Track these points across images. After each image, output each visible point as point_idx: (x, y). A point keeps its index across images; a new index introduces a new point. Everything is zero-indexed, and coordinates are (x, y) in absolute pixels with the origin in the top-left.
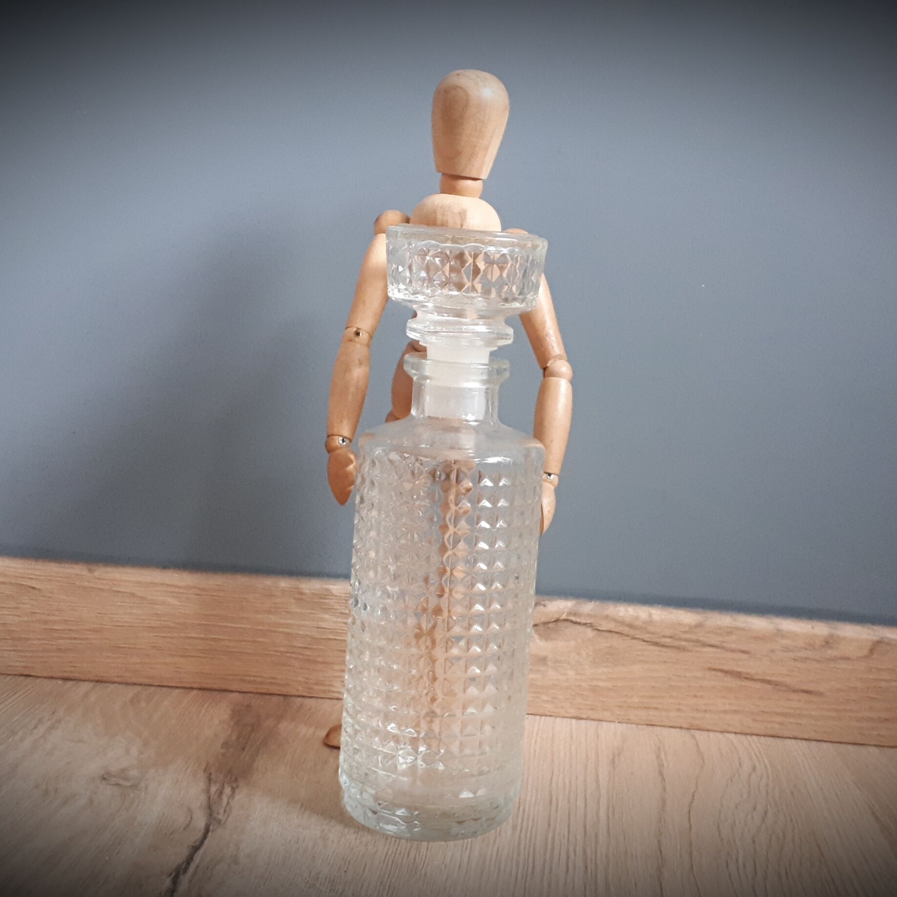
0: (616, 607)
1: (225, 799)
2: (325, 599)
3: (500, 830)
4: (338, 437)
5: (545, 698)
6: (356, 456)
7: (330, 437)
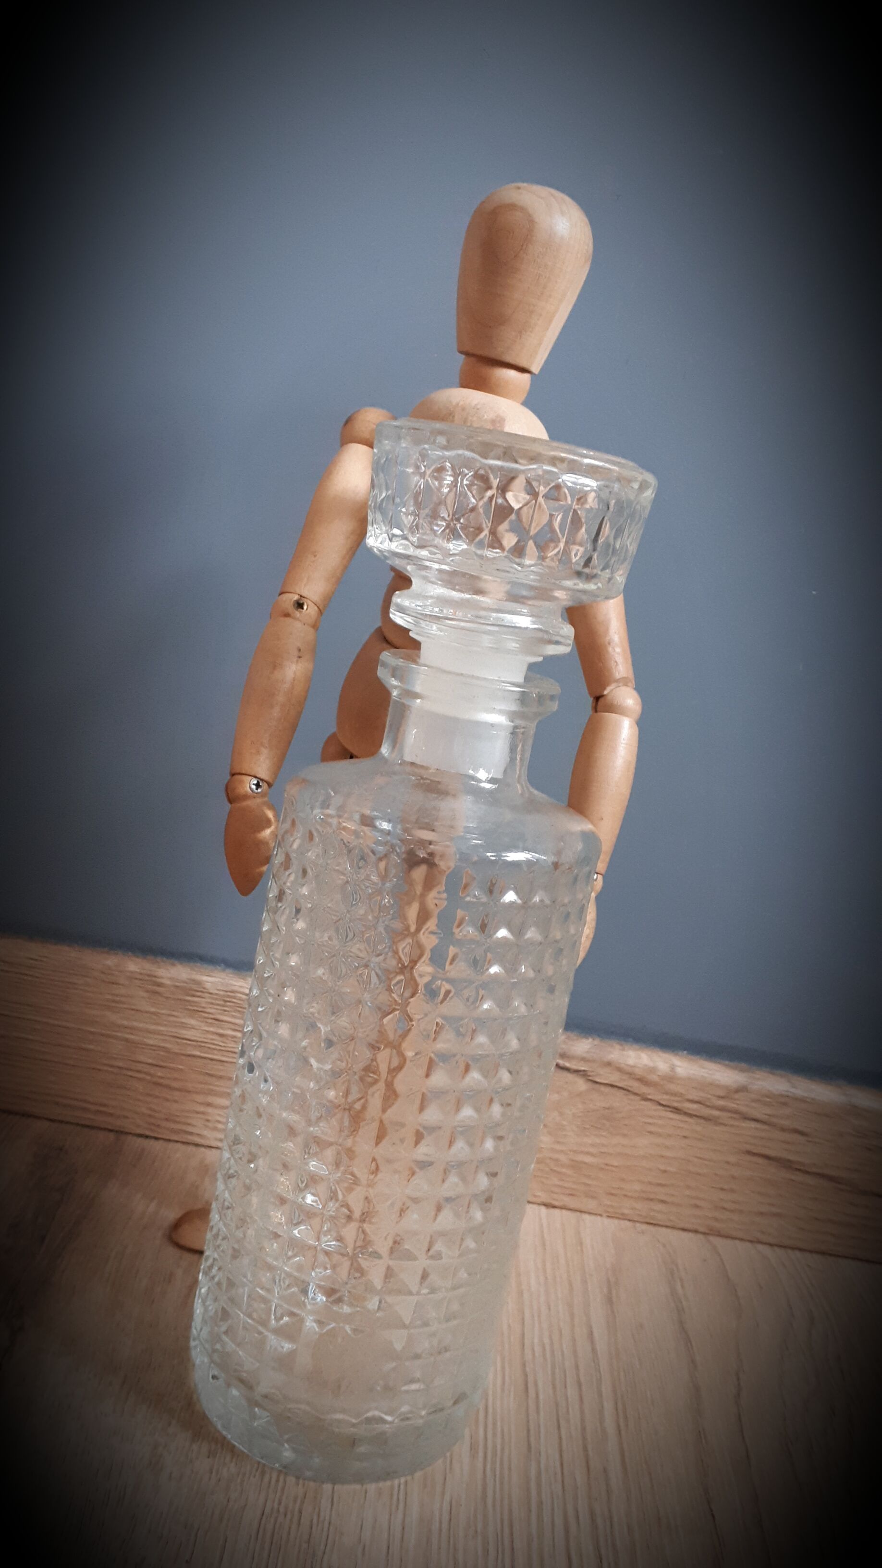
0: (623, 1050)
2: (194, 996)
4: (250, 778)
6: (277, 816)
7: (236, 777)
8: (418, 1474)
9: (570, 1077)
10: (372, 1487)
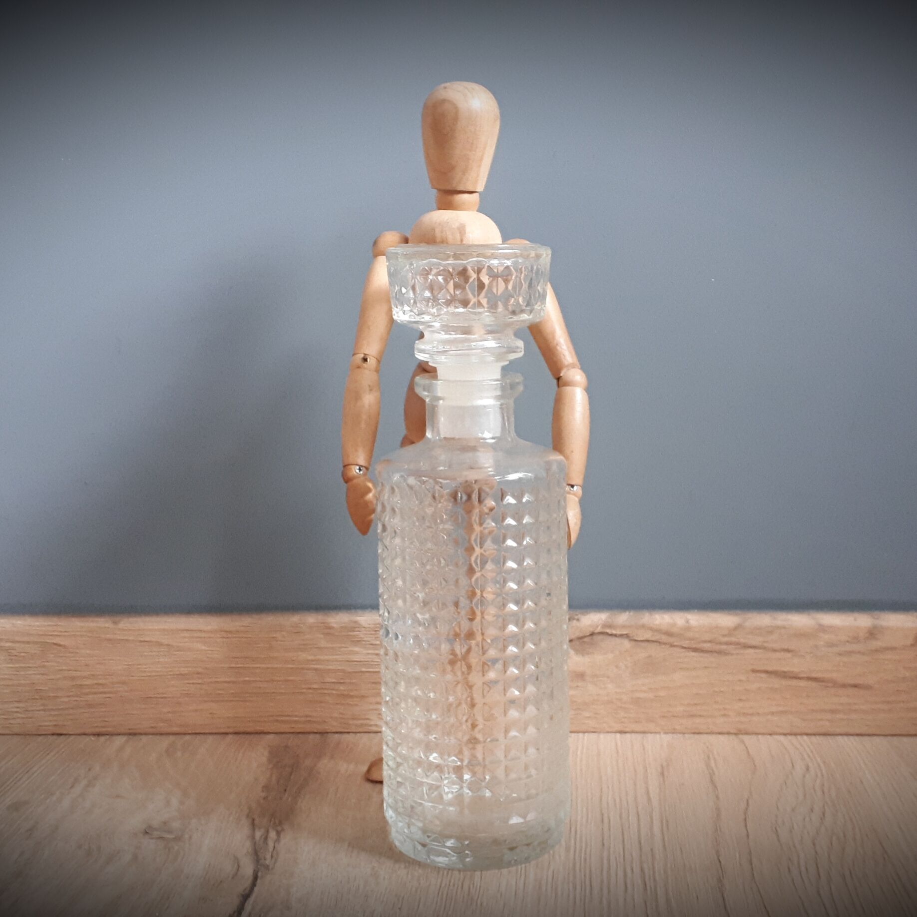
0: (652, 615)
1: (271, 844)
2: (353, 631)
3: (554, 853)
4: (354, 466)
5: (587, 714)
6: (375, 485)
7: (346, 467)
9: (618, 640)
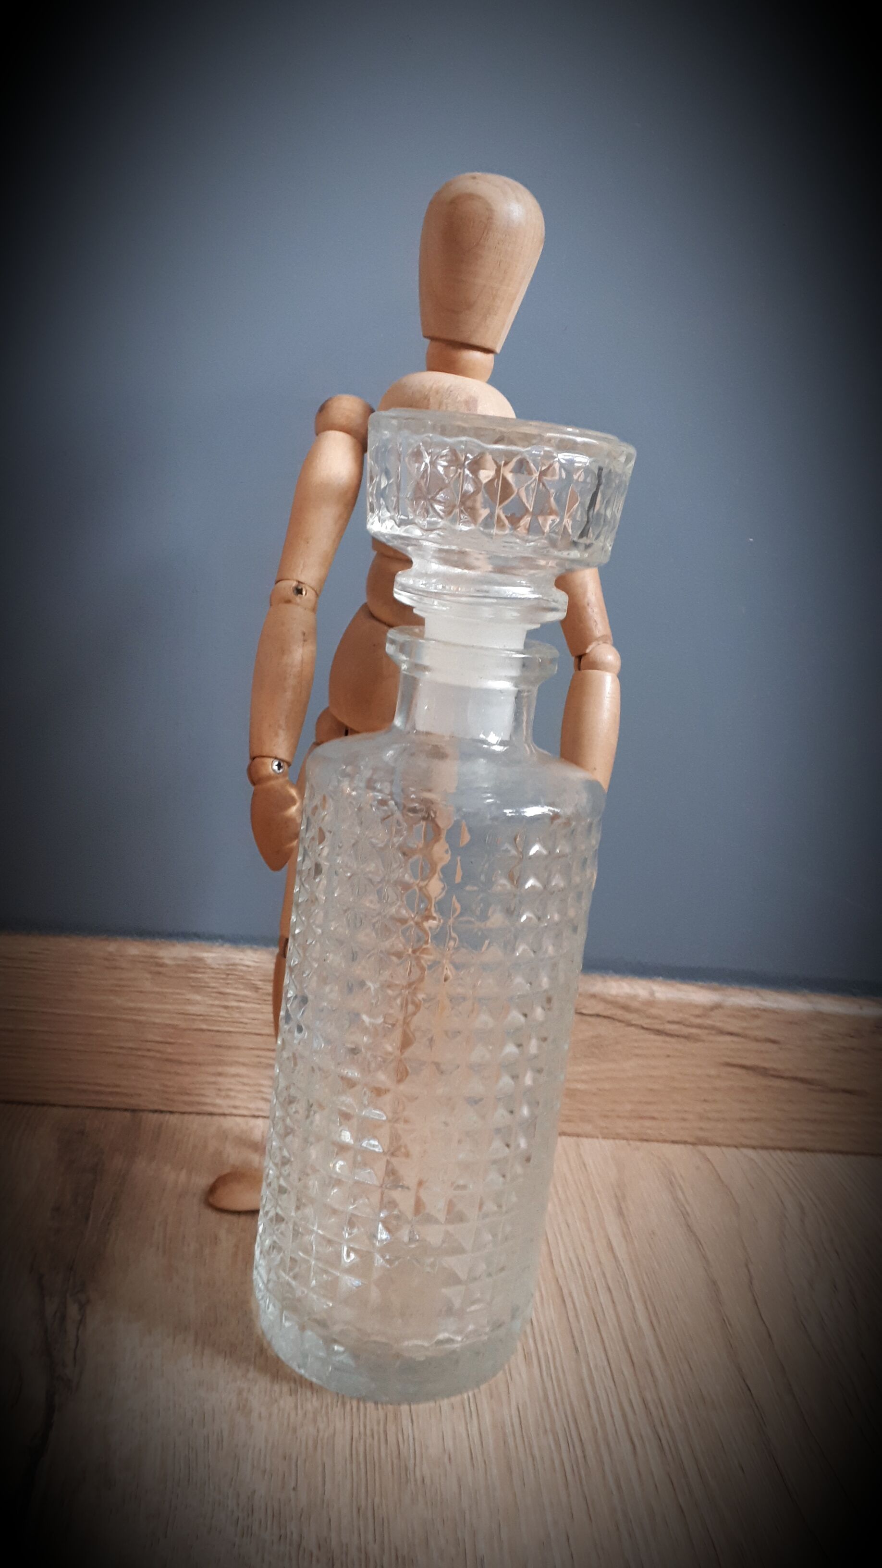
0: (606, 981)
1: (71, 1329)
2: (195, 972)
3: (510, 1369)
4: (272, 760)
6: (302, 794)
7: (257, 760)
8: (483, 1387)
10: (445, 1403)
